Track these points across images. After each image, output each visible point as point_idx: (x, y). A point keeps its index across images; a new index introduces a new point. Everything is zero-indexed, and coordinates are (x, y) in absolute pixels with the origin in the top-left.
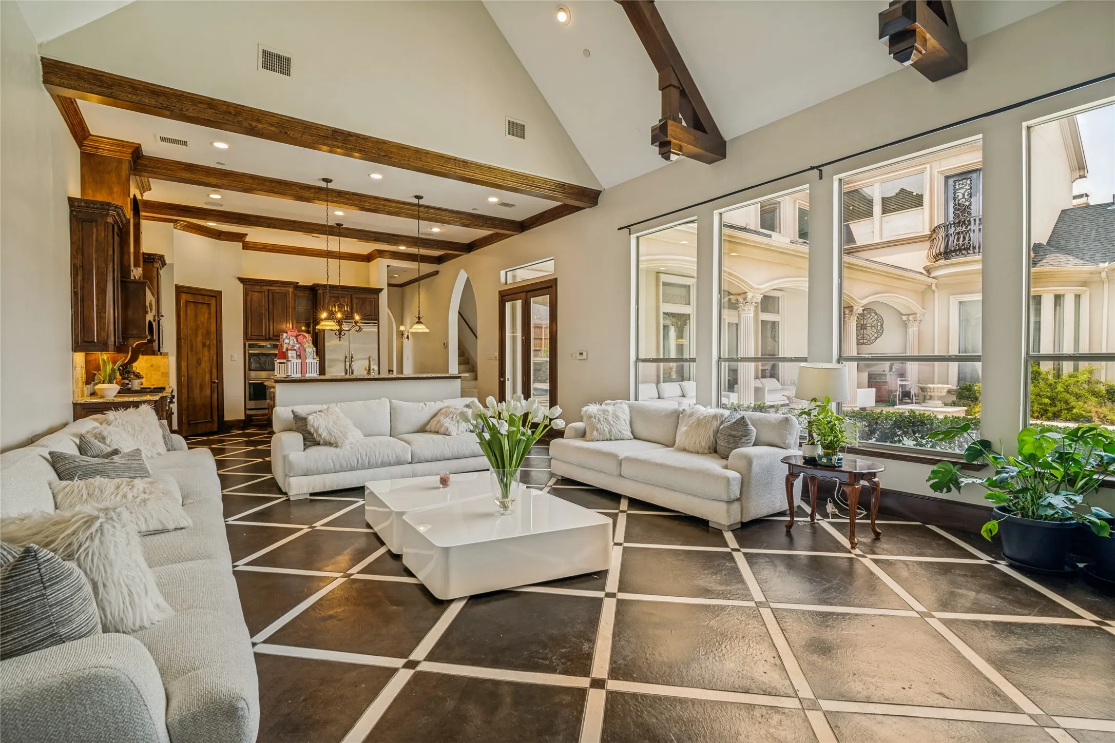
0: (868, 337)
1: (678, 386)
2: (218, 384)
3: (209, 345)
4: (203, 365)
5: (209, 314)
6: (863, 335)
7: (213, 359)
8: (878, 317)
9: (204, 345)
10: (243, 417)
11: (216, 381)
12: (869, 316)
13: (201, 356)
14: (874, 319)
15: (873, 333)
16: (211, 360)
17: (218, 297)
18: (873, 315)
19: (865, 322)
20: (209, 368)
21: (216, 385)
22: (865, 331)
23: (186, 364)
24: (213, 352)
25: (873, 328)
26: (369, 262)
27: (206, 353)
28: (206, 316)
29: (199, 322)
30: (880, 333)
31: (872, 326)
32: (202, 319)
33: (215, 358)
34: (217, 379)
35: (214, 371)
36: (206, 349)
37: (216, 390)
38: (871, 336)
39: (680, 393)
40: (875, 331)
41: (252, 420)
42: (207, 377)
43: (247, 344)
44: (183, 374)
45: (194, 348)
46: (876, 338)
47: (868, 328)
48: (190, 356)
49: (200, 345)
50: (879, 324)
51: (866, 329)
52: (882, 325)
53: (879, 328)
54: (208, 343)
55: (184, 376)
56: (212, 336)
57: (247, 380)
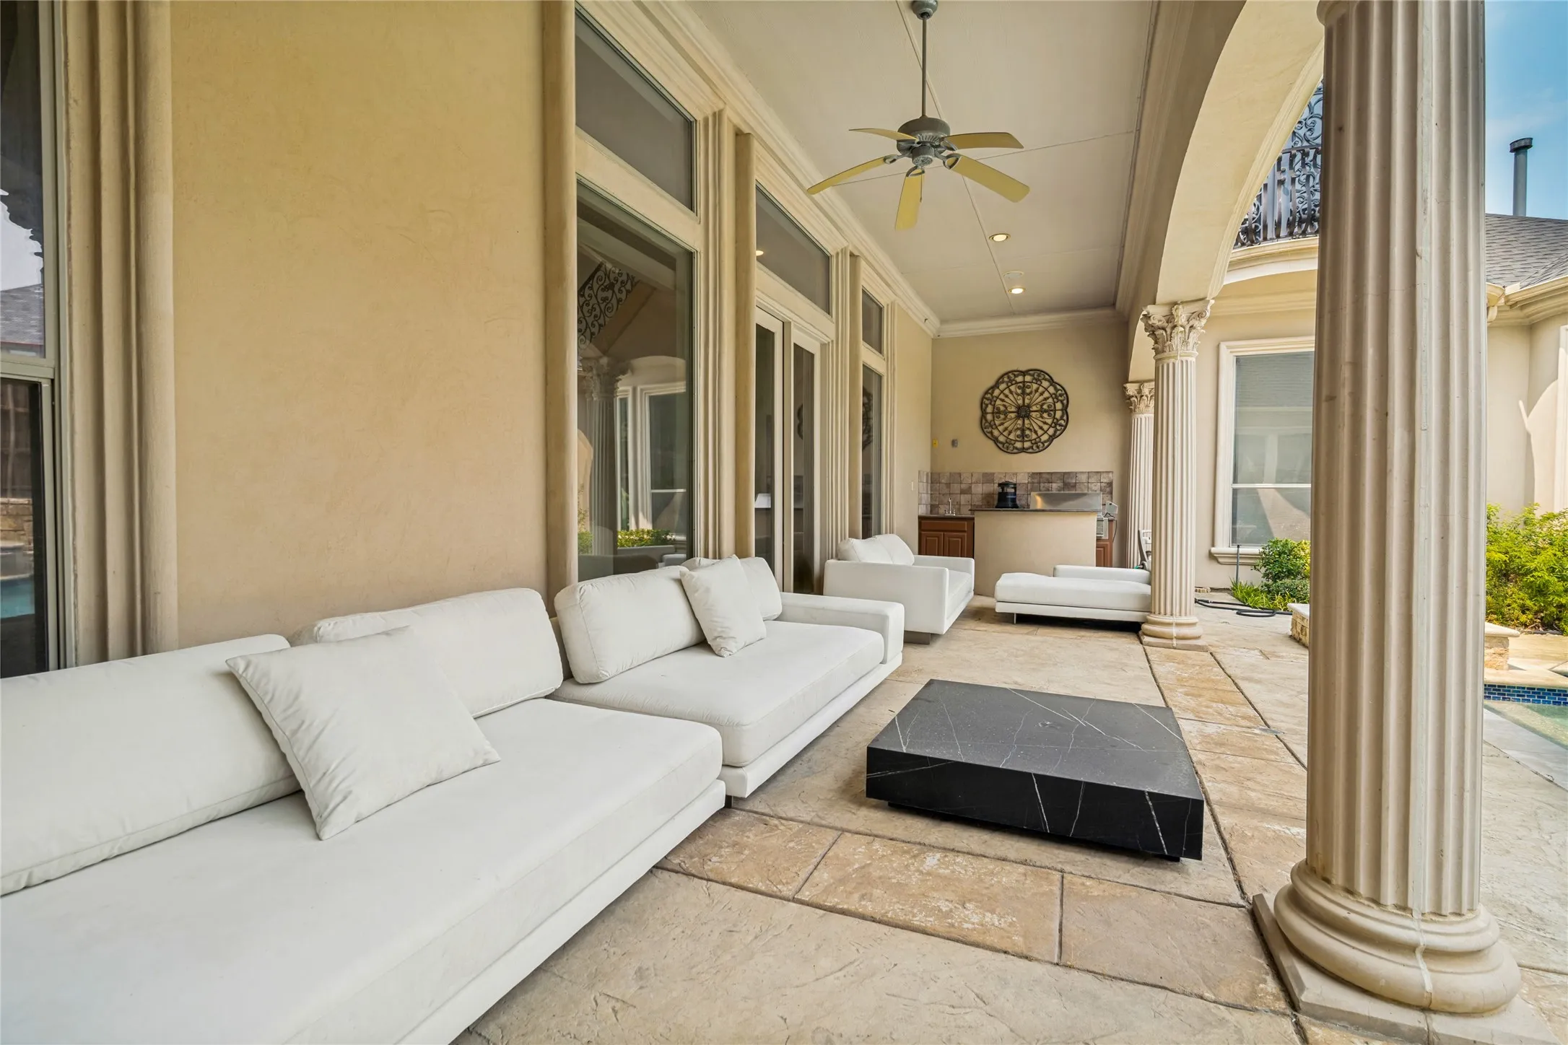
0: (1034, 436)
1: (675, 590)
6: (1023, 431)
8: (1057, 390)
12: (1035, 386)
14: (1046, 395)
15: (1045, 427)
18: (1045, 384)
19: (1027, 401)
22: (1027, 421)
25: (1045, 415)
30: (1060, 426)
31: (1042, 411)
38: (1040, 432)
39: (685, 633)
40: (1049, 421)
46: (1052, 438)
47: (1034, 414)
50: (1059, 406)
51: (1028, 417)
52: (1065, 409)
53: (1058, 414)
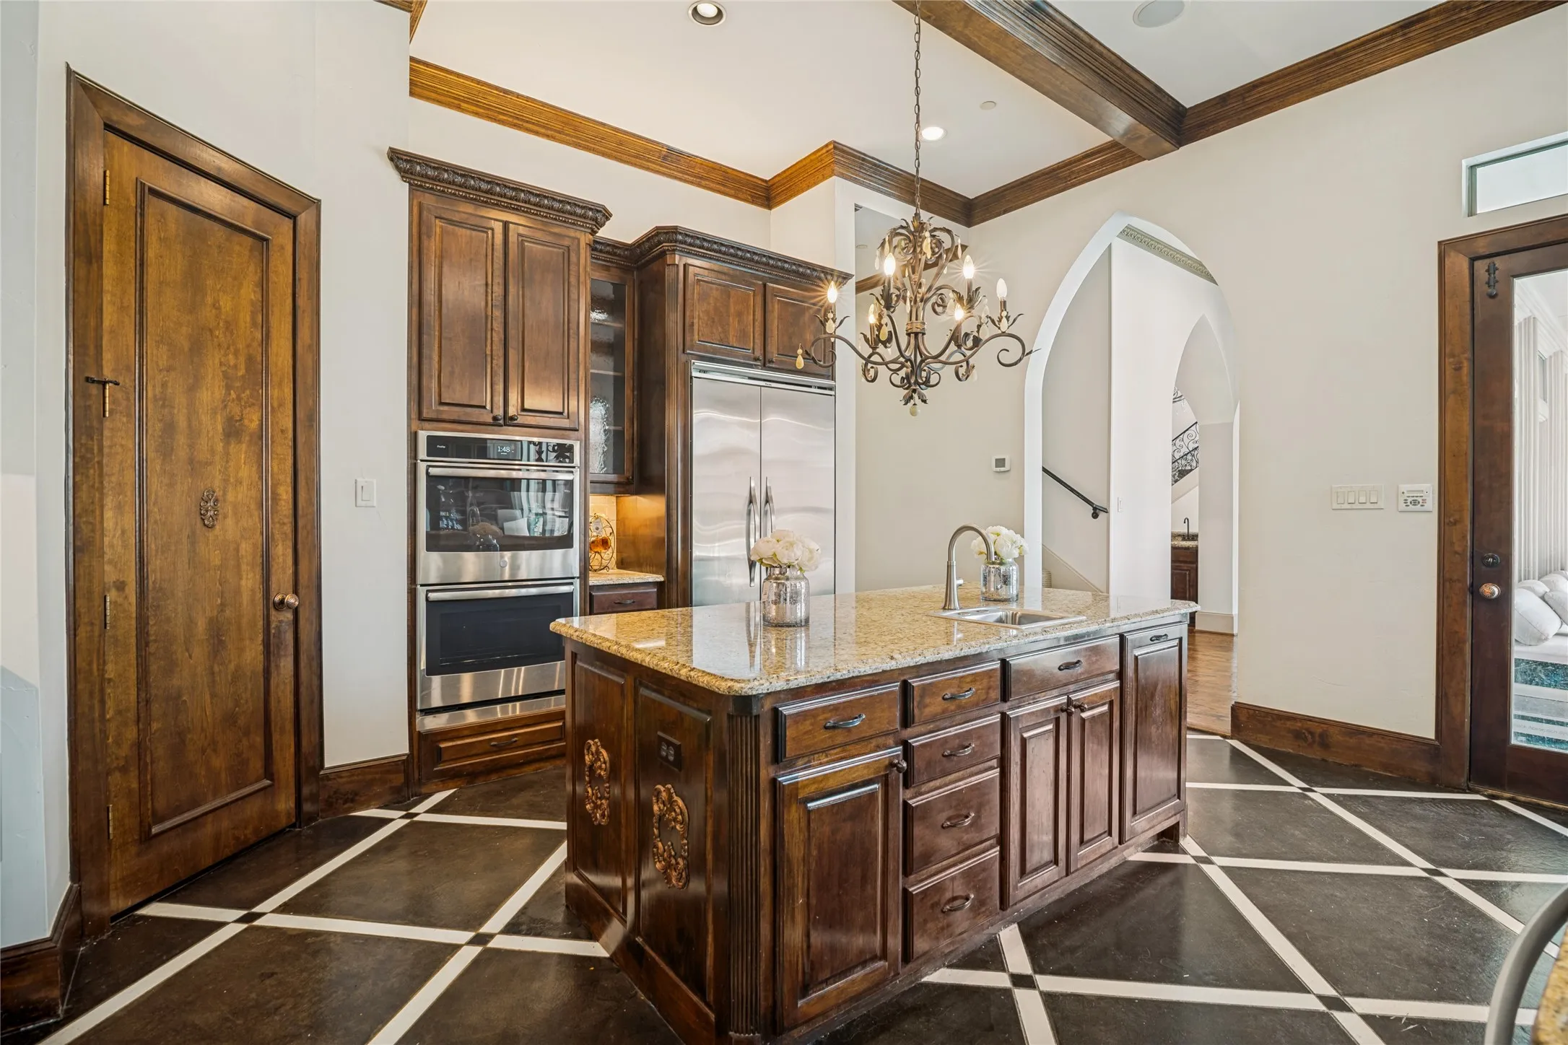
2: (296, 612)
3: (260, 435)
4: (228, 528)
5: (264, 285)
7: (276, 498)
9: (233, 431)
10: (401, 747)
11: (291, 599)
13: (217, 484)
16: (265, 504)
17: (302, 218)
20: (259, 539)
21: (289, 616)
23: (130, 522)
24: (280, 467)
26: (770, 207)
27: (247, 472)
28: (249, 293)
29: (207, 314)
32: (226, 303)
33: (285, 493)
34: (296, 592)
35: (282, 552)
36: (241, 452)
37: (289, 637)
41: (438, 755)
42: (250, 581)
43: (423, 436)
44: (111, 575)
45: (181, 440)
48: (156, 485)
49: (213, 427)
54: (252, 421)
55: (121, 586)
56: (274, 393)
57: (421, 592)
